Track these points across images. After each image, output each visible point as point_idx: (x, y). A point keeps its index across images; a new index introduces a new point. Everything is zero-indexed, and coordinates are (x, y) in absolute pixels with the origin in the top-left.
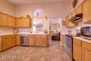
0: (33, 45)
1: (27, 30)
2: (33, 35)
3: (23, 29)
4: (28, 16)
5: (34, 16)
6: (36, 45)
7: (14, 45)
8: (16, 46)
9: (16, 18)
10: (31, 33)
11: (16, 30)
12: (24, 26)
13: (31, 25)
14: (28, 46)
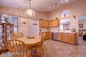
0: (61, 40)
1: (56, 28)
2: (60, 33)
3: (53, 28)
4: (57, 19)
5: (61, 17)
6: (63, 41)
7: (48, 38)
8: (49, 39)
9: (49, 21)
10: (59, 31)
11: (49, 29)
12: (54, 26)
13: (59, 25)
14: (57, 41)
